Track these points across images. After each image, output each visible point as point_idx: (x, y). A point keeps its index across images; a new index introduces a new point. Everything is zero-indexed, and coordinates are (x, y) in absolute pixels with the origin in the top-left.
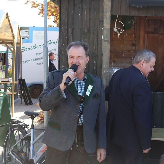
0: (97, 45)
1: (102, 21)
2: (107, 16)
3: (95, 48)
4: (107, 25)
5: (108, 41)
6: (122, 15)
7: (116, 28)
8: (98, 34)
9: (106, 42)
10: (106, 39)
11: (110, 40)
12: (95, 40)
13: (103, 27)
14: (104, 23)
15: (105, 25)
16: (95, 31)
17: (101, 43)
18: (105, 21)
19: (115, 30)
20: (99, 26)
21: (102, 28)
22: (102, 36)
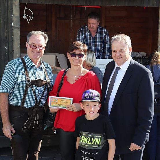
0: (8, 32)
1: (12, 9)
2: (16, 4)
3: (5, 34)
4: (16, 12)
5: (18, 28)
6: (30, 3)
7: (26, 16)
8: (9, 21)
9: (17, 29)
10: (16, 26)
11: (19, 27)
12: (6, 27)
13: (13, 14)
14: (13, 10)
15: (14, 12)
16: (5, 19)
17: (12, 30)
18: (14, 9)
19: (25, 17)
20: (8, 14)
21: (12, 16)
22: (12, 23)
